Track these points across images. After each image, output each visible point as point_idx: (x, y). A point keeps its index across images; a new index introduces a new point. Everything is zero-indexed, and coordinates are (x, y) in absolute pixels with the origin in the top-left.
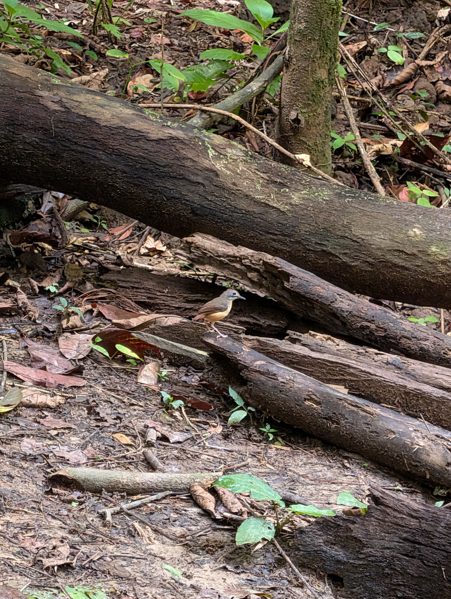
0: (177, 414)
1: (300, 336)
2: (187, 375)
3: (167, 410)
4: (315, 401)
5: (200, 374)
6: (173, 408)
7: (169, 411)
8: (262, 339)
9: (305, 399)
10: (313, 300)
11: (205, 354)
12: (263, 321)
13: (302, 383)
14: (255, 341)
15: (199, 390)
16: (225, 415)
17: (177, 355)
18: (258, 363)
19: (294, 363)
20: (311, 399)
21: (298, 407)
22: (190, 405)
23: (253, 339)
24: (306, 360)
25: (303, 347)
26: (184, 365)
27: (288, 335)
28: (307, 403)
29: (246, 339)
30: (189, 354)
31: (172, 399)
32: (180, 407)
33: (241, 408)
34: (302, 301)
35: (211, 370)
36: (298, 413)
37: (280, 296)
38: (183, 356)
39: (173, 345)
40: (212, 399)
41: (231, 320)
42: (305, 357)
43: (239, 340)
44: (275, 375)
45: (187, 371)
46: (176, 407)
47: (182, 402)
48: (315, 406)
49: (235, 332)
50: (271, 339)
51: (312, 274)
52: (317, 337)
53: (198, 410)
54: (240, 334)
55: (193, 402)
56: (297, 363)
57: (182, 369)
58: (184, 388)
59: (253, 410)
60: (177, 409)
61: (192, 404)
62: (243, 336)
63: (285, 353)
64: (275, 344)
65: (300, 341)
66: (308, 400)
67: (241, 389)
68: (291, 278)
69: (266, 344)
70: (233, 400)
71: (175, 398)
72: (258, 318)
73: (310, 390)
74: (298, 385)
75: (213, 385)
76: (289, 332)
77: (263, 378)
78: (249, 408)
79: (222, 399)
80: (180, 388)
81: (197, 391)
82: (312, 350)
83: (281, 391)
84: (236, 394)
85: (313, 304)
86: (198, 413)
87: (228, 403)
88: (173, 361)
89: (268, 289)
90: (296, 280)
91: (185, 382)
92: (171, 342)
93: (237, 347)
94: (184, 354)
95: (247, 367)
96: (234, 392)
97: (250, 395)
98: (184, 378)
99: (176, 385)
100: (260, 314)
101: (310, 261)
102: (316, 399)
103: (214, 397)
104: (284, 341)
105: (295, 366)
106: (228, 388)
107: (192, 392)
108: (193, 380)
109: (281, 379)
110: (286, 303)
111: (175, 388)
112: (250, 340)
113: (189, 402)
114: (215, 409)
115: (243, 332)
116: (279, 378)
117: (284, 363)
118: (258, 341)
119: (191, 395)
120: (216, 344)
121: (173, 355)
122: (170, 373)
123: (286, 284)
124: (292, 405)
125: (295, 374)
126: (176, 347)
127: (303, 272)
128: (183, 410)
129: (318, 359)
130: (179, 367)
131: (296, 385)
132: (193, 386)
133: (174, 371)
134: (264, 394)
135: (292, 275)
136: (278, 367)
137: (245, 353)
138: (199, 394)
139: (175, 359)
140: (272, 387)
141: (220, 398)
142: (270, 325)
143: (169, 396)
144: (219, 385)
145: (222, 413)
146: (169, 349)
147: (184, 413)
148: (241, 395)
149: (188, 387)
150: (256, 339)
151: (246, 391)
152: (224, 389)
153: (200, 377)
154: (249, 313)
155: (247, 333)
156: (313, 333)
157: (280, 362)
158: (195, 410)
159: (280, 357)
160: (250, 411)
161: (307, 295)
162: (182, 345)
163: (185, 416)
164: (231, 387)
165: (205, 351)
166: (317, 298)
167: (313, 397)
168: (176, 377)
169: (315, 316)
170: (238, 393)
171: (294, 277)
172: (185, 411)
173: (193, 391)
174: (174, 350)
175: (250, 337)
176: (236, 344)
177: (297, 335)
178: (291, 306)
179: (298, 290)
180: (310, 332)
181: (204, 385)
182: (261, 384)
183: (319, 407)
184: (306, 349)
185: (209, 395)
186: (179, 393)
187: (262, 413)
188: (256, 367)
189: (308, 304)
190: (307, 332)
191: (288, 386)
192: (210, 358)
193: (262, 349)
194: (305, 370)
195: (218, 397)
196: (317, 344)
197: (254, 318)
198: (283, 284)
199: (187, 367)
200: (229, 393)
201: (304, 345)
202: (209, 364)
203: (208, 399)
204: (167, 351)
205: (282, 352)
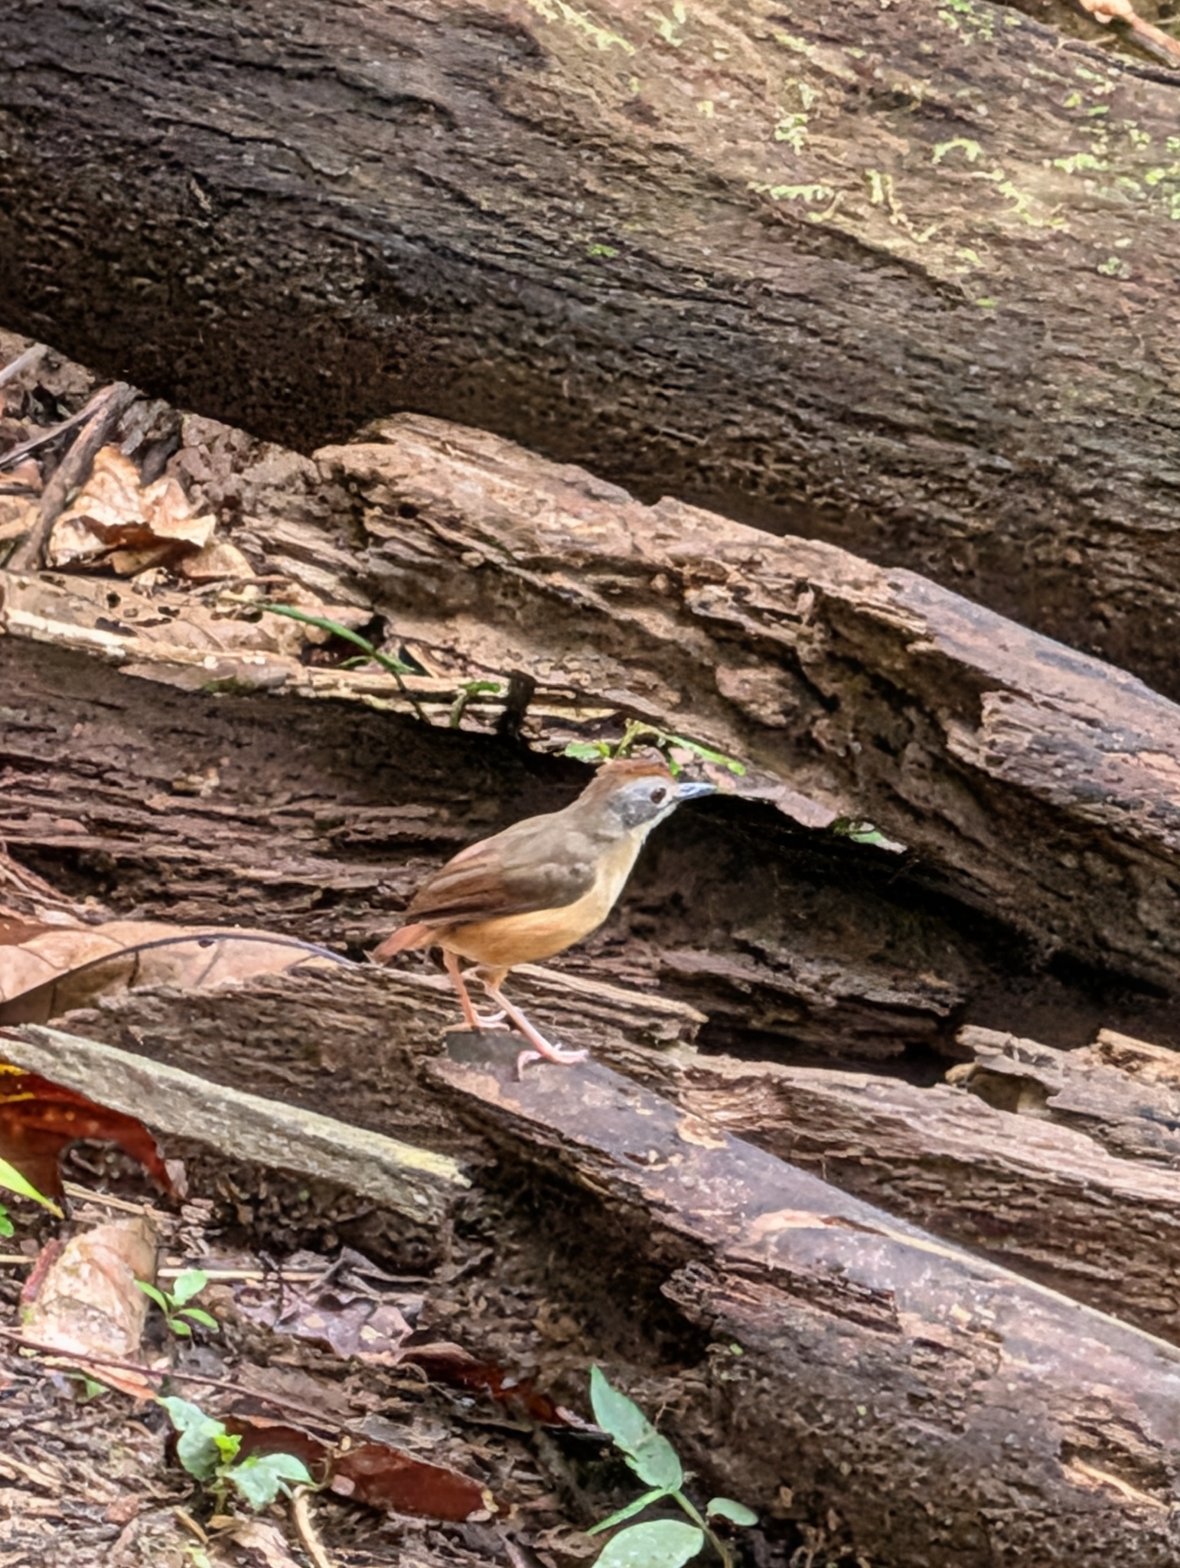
0: (264, 1538)
1: (1042, 1061)
2: (329, 1304)
3: (203, 1512)
4: (1132, 1461)
5: (413, 1301)
6: (242, 1506)
7: (218, 1521)
8: (805, 1078)
9: (1068, 1451)
10: (1125, 837)
11: (446, 1168)
12: (811, 972)
13: (1047, 1351)
14: (761, 1094)
15: (406, 1395)
16: (563, 1546)
17: (273, 1175)
18: (777, 1222)
19: (1005, 1230)
20: (1105, 1452)
21: (1024, 1501)
22: (344, 1486)
23: (748, 1082)
24: (1080, 1209)
25: (1063, 1131)
26: (314, 1243)
27: (967, 1054)
28: (1081, 1474)
29: (702, 1078)
30: (339, 1171)
31: (232, 1443)
32: (283, 1500)
33: (668, 1507)
34: (1065, 846)
35: (483, 1270)
36: (1024, 1539)
37: (919, 816)
38: (305, 1180)
39: (242, 1114)
40: (486, 1453)
41: (615, 965)
42: (1071, 1190)
43: (659, 1081)
44: (877, 1298)
45: (335, 1281)
46: (258, 1498)
47: (293, 1467)
48: (1129, 1493)
49: (640, 1037)
50: (860, 1079)
51: (1123, 677)
52: (1150, 1071)
53: (398, 1520)
54: (665, 1045)
55: (365, 1465)
56: (1023, 1231)
57: (303, 1266)
58: (313, 1387)
59: (742, 1517)
60: (265, 1513)
61: (362, 1481)
62: (683, 1058)
63: (949, 1164)
64: (886, 1110)
65: (1041, 1092)
66: (1086, 1453)
67: (670, 1389)
68: (990, 701)
69: (828, 1112)
70: (618, 1453)
71: (256, 1442)
72: (783, 955)
73: (1100, 1390)
74: (1022, 1364)
75: (491, 1365)
76: (971, 1034)
77: (804, 1317)
78: (718, 1506)
79: (550, 1453)
80: (287, 1382)
81: (394, 1402)
82: (1119, 1150)
83: (915, 1400)
84: (637, 1419)
85: (1124, 863)
86: (394, 1539)
87: (582, 1482)
88: (246, 1215)
89: (845, 771)
90: (1019, 711)
91: (323, 1346)
92: (230, 1094)
93: (643, 1127)
94: (313, 1168)
95: (702, 1250)
96: (621, 1403)
97: (723, 1419)
98: (314, 1323)
99: (262, 1361)
100: (794, 929)
101: (1112, 597)
102: (1136, 1448)
103: (500, 1436)
104: (939, 1089)
105: (1011, 1245)
106: (585, 1376)
107: (361, 1411)
108: (369, 1334)
109: (914, 1326)
110: (955, 857)
111: (253, 1379)
112: (728, 1086)
113: (340, 1466)
114: (503, 1513)
115: (686, 1036)
116: (906, 1318)
117: (942, 1228)
118: (782, 1091)
119: (353, 1424)
120: (511, 1105)
121: (247, 1173)
122: (226, 1293)
123: (960, 741)
124: (990, 1487)
125: (1008, 1292)
126: (265, 1124)
127: (1067, 664)
128: (304, 1514)
129: (1155, 1205)
130: (281, 1252)
131: (1014, 1362)
132: (367, 1373)
133: (252, 1277)
134: (812, 1416)
135: (995, 685)
136: (902, 1249)
137: (696, 1162)
138: (402, 1418)
139: (255, 1202)
140: (862, 1373)
141: (534, 1450)
142: (854, 1002)
143: (215, 1430)
144: (528, 1360)
145: (552, 1540)
146: (219, 1134)
147: (310, 1534)
148: (667, 1423)
149: (339, 1375)
150: (767, 1080)
151: (701, 1400)
152: (560, 1386)
153: (411, 1320)
154: (727, 926)
155: (708, 1041)
156: (1121, 1042)
157: (917, 1219)
158: (376, 1515)
159: (919, 1194)
160: (721, 1526)
161: (1091, 811)
162: (304, 1115)
163: (318, 1550)
164: (610, 1374)
165: (448, 1152)
166: (1152, 827)
167: (1118, 1434)
168: (262, 1314)
169: (1135, 944)
170: (650, 1411)
171: (1012, 693)
172: (319, 1521)
173: (370, 1400)
174: (248, 1147)
175: (729, 1067)
176: (641, 1105)
177: (1025, 1057)
178: (989, 875)
179: (1033, 781)
180: (1107, 1035)
181: (439, 1368)
182: (793, 1358)
183: (1152, 1498)
184: (1081, 1141)
185: (465, 1427)
186: (277, 1413)
187: (798, 1539)
188: (760, 1247)
189: (1097, 865)
190: (1090, 1039)
191: (963, 1369)
192: (475, 1197)
193: (805, 1145)
194: (1071, 1275)
195: (525, 1440)
196: (1148, 1114)
197: (760, 956)
198: (943, 736)
199: (332, 1254)
200: (590, 1418)
201: (1066, 1117)
202: (466, 1231)
203: (459, 1452)
204: (208, 1149)
205: (927, 1162)
